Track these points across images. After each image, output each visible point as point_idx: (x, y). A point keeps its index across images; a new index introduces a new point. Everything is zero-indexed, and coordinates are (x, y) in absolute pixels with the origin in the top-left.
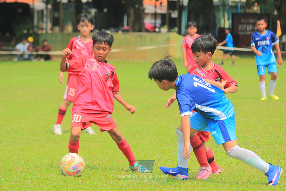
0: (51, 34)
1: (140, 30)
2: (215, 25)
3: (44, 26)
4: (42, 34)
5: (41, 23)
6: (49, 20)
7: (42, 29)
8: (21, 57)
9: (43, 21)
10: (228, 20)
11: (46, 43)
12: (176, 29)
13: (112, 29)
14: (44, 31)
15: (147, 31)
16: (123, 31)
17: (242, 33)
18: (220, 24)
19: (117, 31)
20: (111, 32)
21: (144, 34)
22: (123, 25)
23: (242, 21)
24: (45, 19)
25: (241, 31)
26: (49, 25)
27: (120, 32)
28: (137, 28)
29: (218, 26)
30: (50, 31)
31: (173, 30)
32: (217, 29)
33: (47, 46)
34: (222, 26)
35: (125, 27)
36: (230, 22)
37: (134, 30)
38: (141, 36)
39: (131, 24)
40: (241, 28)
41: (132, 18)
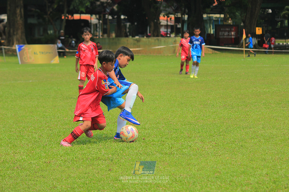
0: (102, 39)
1: (157, 36)
2: (205, 32)
3: (98, 34)
4: (96, 39)
5: (95, 32)
6: (100, 30)
7: (97, 36)
9: (97, 31)
10: (213, 29)
12: (180, 35)
13: (140, 35)
14: (98, 37)
15: (162, 36)
16: (147, 36)
17: (222, 37)
18: (208, 31)
19: (143, 37)
20: (139, 37)
21: (160, 38)
22: (147, 33)
23: (222, 29)
24: (98, 30)
25: (221, 36)
26: (101, 34)
27: (145, 37)
28: (156, 34)
29: (207, 32)
30: (101, 37)
31: (178, 35)
32: (206, 34)
33: (100, 46)
34: (209, 32)
36: (214, 30)
37: (154, 36)
38: (158, 40)
39: (152, 32)
40: (221, 33)
41: (152, 28)
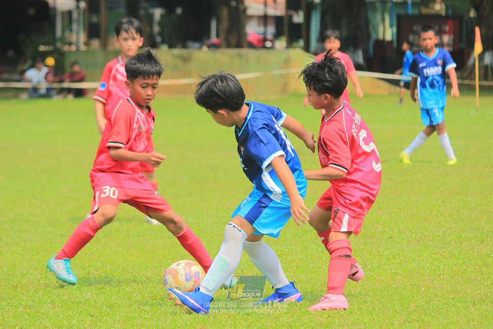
0: (86, 52)
1: (239, 45)
2: (368, 36)
3: (74, 38)
4: (70, 52)
5: (67, 33)
6: (82, 28)
7: (70, 44)
8: (34, 92)
9: (71, 30)
10: (391, 26)
11: (76, 68)
12: (301, 43)
13: (191, 44)
14: (74, 48)
15: (251, 46)
16: (209, 47)
18: (377, 33)
19: (200, 47)
21: (245, 51)
22: (209, 37)
23: (415, 28)
24: (75, 27)
26: (82, 37)
27: (205, 49)
28: (233, 41)
29: (374, 37)
30: (83, 47)
31: (295, 44)
32: (371, 42)
33: (78, 73)
34: (381, 37)
35: (214, 39)
36: (395, 29)
37: (229, 45)
38: (240, 56)
39: (222, 35)
40: (414, 40)
41: (225, 24)
